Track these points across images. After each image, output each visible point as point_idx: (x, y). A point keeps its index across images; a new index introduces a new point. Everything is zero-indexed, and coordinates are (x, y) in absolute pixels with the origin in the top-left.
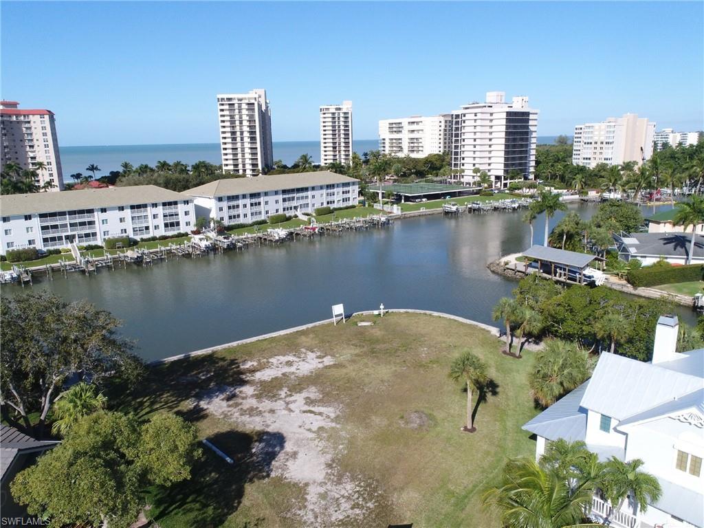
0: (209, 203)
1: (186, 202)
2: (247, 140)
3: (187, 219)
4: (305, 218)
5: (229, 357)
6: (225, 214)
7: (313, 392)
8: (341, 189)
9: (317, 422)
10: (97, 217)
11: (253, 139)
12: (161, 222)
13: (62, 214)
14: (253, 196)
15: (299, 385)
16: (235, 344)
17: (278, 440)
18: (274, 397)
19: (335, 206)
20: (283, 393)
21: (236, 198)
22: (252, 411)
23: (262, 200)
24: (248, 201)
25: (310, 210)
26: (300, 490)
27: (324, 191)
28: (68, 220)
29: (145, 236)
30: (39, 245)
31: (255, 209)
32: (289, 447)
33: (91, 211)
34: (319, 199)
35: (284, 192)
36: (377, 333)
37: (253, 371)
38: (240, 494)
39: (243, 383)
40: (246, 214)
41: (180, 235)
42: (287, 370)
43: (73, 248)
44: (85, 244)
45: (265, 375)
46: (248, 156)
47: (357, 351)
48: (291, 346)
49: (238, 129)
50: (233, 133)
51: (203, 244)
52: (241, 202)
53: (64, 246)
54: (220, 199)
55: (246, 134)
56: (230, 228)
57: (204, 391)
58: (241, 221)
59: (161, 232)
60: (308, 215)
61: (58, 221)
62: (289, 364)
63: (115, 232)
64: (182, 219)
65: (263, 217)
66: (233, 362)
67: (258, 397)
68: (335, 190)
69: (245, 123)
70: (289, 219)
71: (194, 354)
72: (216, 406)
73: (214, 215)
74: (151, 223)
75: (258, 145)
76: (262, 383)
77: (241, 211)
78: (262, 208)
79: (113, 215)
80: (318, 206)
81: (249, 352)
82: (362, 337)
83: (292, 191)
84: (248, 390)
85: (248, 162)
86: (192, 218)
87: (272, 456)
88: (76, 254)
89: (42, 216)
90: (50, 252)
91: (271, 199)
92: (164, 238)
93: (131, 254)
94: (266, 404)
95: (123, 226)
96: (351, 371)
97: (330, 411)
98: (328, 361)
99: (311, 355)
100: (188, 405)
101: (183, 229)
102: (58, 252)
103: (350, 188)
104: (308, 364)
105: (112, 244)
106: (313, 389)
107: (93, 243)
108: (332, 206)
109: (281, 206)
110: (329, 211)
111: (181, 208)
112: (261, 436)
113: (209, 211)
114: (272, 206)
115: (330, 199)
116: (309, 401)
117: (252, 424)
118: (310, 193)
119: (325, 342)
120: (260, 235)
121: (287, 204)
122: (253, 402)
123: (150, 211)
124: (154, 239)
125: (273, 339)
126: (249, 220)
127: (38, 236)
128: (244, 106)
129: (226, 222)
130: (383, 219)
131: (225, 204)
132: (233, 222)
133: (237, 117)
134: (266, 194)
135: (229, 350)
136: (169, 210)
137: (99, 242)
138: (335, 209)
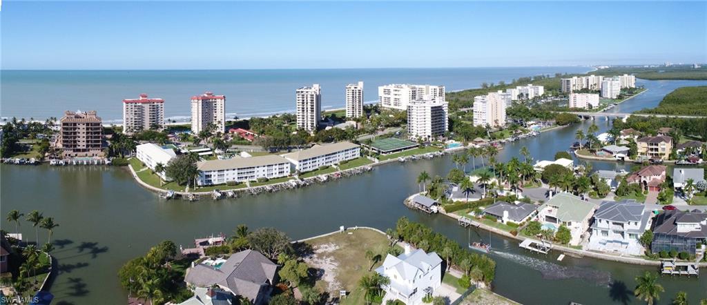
0: (296, 162)
1: (287, 163)
2: (309, 111)
3: (287, 170)
4: (335, 167)
5: (309, 244)
6: (302, 167)
7: (332, 258)
8: (351, 151)
9: (333, 267)
10: (256, 169)
11: (312, 111)
12: (277, 171)
13: (245, 168)
14: (313, 159)
15: (329, 255)
16: (310, 239)
17: (323, 271)
18: (322, 259)
19: (349, 159)
20: (324, 257)
21: (306, 160)
22: (316, 262)
23: (317, 160)
24: (311, 161)
25: (337, 162)
26: (328, 283)
27: (344, 153)
28: (246, 171)
29: (272, 177)
30: (236, 180)
31: (314, 164)
32: (326, 273)
33: (254, 168)
34: (341, 157)
35: (326, 155)
36: (353, 237)
37: (316, 250)
38: (315, 283)
39: (314, 253)
40: (310, 167)
41: (284, 177)
42: (325, 250)
43: (247, 182)
44: (251, 180)
45: (319, 251)
46: (309, 119)
47: (346, 244)
48: (326, 241)
49: (305, 106)
50: (303, 108)
51: (294, 184)
52: (308, 162)
53: (244, 180)
54: (300, 161)
55: (309, 109)
56: (303, 173)
57: (304, 256)
58: (308, 170)
59: (278, 175)
60: (336, 165)
61: (243, 171)
62: (326, 248)
63: (261, 176)
64: (285, 170)
65: (317, 167)
66: (310, 246)
67: (318, 258)
68: (349, 152)
69: (309, 104)
70: (328, 167)
71: (299, 241)
72: (307, 260)
73: (297, 168)
74: (274, 172)
75: (315, 115)
76: (319, 254)
77: (308, 165)
78: (317, 163)
79: (261, 169)
80: (341, 160)
81: (315, 242)
82: (349, 239)
83: (330, 155)
84: (315, 256)
85: (309, 122)
86: (289, 170)
87: (321, 275)
88: (248, 184)
89: (239, 169)
90: (240, 183)
91: (321, 159)
92: (278, 178)
93: (268, 187)
94: (320, 261)
95: (264, 173)
96: (343, 251)
97: (336, 264)
98: (337, 247)
99: (333, 245)
100: (300, 259)
101: (285, 174)
102: (242, 183)
103: (356, 150)
104: (332, 248)
105: (260, 180)
106: (332, 257)
107: (253, 180)
108: (347, 159)
109: (324, 162)
110: (346, 162)
111: (285, 166)
112: (319, 269)
113: (295, 166)
114: (321, 162)
115: (347, 156)
116: (331, 261)
117: (317, 266)
118: (337, 155)
119: (337, 240)
120: (315, 177)
121: (327, 160)
122: (316, 260)
123: (274, 167)
124: (274, 178)
125: (321, 238)
126: (311, 169)
127: (236, 176)
128: (309, 96)
129: (302, 171)
130: (369, 168)
131: (302, 163)
132: (305, 170)
133: (305, 101)
134: (319, 157)
135: (309, 241)
136: (281, 167)
137: (255, 179)
138: (349, 160)
